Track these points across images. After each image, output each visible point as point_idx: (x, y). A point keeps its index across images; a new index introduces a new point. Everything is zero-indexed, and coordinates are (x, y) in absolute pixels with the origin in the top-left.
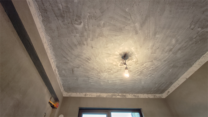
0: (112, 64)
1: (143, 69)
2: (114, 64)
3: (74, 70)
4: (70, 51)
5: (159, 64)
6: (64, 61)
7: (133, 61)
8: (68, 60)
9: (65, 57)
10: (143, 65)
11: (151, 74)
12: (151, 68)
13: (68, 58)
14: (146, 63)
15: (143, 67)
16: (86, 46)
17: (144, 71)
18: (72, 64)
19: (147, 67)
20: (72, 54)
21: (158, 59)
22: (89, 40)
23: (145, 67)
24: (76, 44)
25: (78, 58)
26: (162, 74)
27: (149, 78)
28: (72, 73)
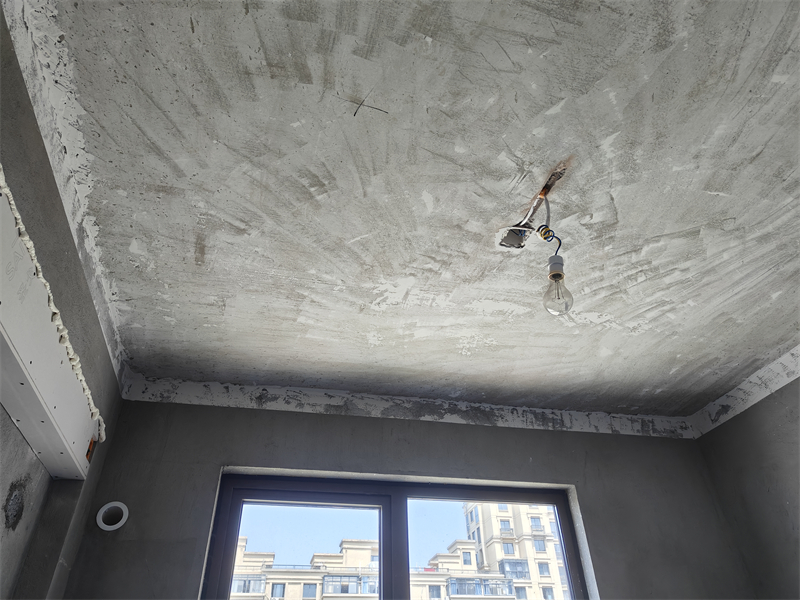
0: (459, 227)
1: (629, 278)
2: (468, 232)
3: (209, 242)
4: (201, 109)
5: (726, 256)
6: (147, 180)
7: (586, 220)
8: (179, 173)
9: (159, 152)
10: (637, 250)
11: (665, 308)
12: (677, 273)
13: (183, 161)
14: (657, 239)
15: (634, 266)
16: (316, 87)
17: (631, 283)
18: (201, 204)
19: (655, 263)
20: (212, 134)
21: (729, 226)
22: (347, 44)
23: (646, 267)
24: (252, 66)
25: (246, 166)
26: (723, 314)
27: (646, 327)
28: (197, 260)
